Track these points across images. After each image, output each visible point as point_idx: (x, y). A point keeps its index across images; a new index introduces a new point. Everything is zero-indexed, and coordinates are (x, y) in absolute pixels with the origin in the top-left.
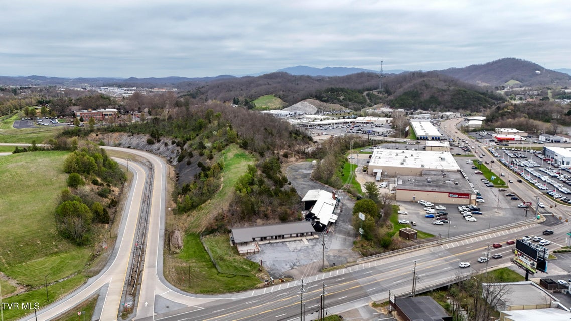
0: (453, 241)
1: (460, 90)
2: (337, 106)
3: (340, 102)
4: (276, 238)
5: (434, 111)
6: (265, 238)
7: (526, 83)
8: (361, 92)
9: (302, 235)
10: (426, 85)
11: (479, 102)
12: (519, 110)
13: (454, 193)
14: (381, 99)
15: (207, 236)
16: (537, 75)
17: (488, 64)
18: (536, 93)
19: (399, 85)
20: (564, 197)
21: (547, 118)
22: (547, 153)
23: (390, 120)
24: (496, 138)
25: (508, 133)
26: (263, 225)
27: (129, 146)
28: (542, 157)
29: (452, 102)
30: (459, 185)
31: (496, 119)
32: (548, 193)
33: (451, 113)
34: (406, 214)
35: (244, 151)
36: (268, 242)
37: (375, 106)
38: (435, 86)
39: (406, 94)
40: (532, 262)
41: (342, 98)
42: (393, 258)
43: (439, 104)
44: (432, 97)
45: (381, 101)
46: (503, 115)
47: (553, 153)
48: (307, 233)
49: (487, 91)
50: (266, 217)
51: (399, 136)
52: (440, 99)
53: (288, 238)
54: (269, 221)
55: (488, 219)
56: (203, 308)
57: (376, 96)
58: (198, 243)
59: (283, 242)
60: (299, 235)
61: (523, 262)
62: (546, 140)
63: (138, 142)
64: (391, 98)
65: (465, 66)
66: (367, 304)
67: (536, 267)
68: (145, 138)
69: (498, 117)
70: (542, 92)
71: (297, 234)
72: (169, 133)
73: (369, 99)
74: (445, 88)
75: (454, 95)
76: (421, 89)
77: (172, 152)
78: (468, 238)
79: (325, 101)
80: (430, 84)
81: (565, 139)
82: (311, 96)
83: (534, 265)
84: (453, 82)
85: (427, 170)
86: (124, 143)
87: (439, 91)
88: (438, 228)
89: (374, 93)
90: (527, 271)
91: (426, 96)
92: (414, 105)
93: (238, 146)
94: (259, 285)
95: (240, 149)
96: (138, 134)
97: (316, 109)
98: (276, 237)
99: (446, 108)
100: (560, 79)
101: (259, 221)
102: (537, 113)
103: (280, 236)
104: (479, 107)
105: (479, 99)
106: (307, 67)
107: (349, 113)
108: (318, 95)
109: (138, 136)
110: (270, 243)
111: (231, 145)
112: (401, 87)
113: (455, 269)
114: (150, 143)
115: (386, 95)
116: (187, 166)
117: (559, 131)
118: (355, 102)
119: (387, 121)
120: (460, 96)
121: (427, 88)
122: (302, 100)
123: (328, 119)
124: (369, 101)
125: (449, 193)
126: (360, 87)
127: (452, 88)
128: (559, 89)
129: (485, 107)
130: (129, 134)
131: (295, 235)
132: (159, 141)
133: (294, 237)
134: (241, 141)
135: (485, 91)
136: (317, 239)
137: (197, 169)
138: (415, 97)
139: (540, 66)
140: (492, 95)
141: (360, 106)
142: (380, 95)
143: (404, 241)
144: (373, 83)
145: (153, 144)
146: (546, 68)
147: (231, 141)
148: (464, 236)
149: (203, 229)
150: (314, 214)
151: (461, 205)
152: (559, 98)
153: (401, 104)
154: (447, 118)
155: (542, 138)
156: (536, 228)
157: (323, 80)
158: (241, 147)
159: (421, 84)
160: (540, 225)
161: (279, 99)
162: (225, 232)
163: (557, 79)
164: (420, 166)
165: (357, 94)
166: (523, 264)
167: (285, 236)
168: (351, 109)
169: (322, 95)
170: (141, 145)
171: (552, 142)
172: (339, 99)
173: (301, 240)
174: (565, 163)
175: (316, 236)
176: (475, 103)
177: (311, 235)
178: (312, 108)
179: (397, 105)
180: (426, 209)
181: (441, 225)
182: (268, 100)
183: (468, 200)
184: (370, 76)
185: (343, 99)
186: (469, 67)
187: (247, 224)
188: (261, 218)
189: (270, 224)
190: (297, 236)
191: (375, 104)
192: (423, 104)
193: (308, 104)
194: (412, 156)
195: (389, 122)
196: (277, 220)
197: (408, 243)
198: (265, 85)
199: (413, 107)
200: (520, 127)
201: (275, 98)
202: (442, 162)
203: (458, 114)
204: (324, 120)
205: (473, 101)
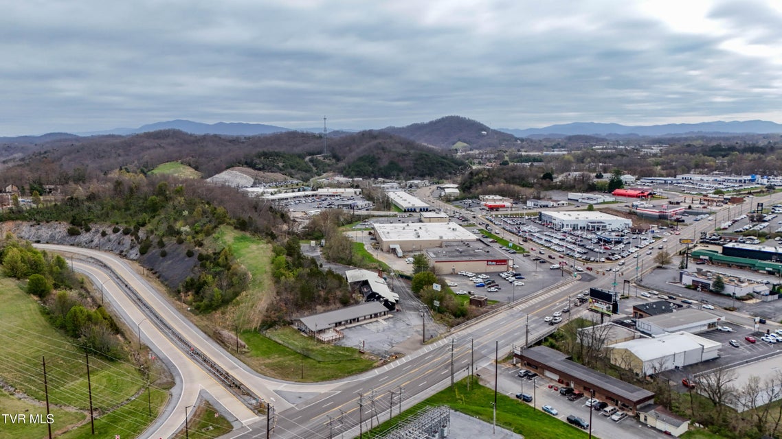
0: (521, 303)
1: (422, 154)
2: (279, 176)
3: (280, 170)
4: (351, 323)
5: (397, 179)
6: (340, 324)
7: (475, 145)
8: (301, 157)
9: (376, 315)
10: (383, 149)
11: (443, 167)
12: (494, 175)
13: (492, 261)
14: (329, 165)
15: (268, 331)
16: (484, 136)
17: (432, 124)
18: (492, 156)
19: (348, 148)
20: (585, 257)
21: (524, 182)
22: (543, 217)
23: (358, 190)
24: (486, 205)
25: (494, 200)
26: (325, 311)
27: (37, 239)
28: (540, 222)
29: (415, 168)
30: (490, 253)
31: (475, 185)
32: (568, 254)
33: (420, 181)
34: (456, 286)
35: (243, 232)
36: (344, 327)
37: (325, 174)
38: (394, 150)
39: (361, 159)
40: (607, 305)
41: (281, 164)
42: (481, 324)
43: (401, 170)
44: (392, 163)
45: (329, 168)
46: (481, 181)
47: (550, 217)
48: (380, 313)
49: (447, 155)
50: (326, 302)
51: (383, 209)
52: (402, 165)
53: (362, 320)
54: (331, 307)
55: (532, 282)
56: (339, 392)
57: (322, 162)
58: (262, 339)
59: (360, 325)
60: (373, 316)
61: (598, 307)
62: (535, 205)
63: (50, 233)
64: (341, 164)
65: (406, 125)
66: (490, 362)
67: (611, 309)
68: (62, 228)
69: (476, 184)
70: (498, 155)
71: (371, 315)
72: (104, 217)
73: (314, 165)
74: (405, 151)
75: (416, 160)
76: (378, 154)
77: (119, 243)
78: (531, 299)
79: (260, 169)
80: (388, 147)
81: (552, 203)
82: (239, 163)
83: (609, 308)
84: (409, 145)
85: (447, 241)
86: (27, 236)
87: (399, 155)
88: (496, 294)
89: (319, 158)
90: (602, 314)
91: (384, 162)
92: (372, 173)
93: (233, 228)
94: (376, 364)
95: (235, 231)
96: (48, 222)
97: (253, 180)
98: (351, 320)
99: (410, 175)
100: (507, 141)
101: (319, 307)
102: (514, 178)
103: (354, 320)
104: (444, 173)
105: (442, 164)
106: (190, 122)
107: (297, 185)
108: (249, 161)
109: (49, 224)
110: (346, 328)
111: (222, 226)
112: (351, 151)
113: (541, 325)
114: (72, 233)
115: (334, 161)
116: (161, 258)
117: (542, 196)
118: (299, 170)
119: (355, 193)
120: (423, 161)
121: (385, 152)
122: (227, 168)
123: (280, 192)
124: (314, 169)
125: (488, 261)
126: (297, 150)
127: (412, 152)
128: (513, 150)
129: (450, 173)
130: (31, 223)
131: (369, 317)
132: (88, 230)
133: (368, 319)
134: (235, 221)
135: (444, 155)
136: (392, 318)
137: (186, 259)
138: (372, 163)
139: (485, 126)
140: (453, 159)
141: (308, 175)
142: (327, 161)
143: (478, 308)
144: (311, 146)
145: (79, 234)
146: (492, 128)
147: (220, 221)
148: (527, 297)
149: (257, 324)
150: (378, 294)
151: (502, 272)
152: (518, 162)
153: (358, 171)
154: (417, 186)
155: (530, 204)
156: (577, 285)
157: (238, 141)
158: (236, 228)
159: (377, 147)
160: (579, 282)
161: (189, 167)
162: (285, 325)
163: (504, 140)
164: (438, 238)
165: (298, 160)
166: (598, 309)
167: (360, 319)
168: (298, 179)
169: (254, 162)
170: (58, 237)
171: (541, 206)
172: (278, 166)
173: (377, 321)
174: (565, 226)
175: (390, 315)
176: (440, 168)
177: (385, 315)
178: (246, 178)
179: (353, 173)
180: (471, 279)
181: (497, 291)
182: (172, 169)
183: (506, 266)
184: (305, 137)
185: (283, 166)
186: (411, 126)
187: (306, 313)
188: (320, 304)
189: (331, 310)
190: (371, 318)
191: (324, 172)
192: (383, 171)
193: (238, 173)
194: (420, 228)
195: (358, 193)
196: (338, 305)
197: (482, 310)
198: (155, 147)
199: (372, 175)
200: (503, 193)
201: (183, 166)
202: (455, 233)
203: (427, 182)
204: (275, 193)
205: (438, 167)
